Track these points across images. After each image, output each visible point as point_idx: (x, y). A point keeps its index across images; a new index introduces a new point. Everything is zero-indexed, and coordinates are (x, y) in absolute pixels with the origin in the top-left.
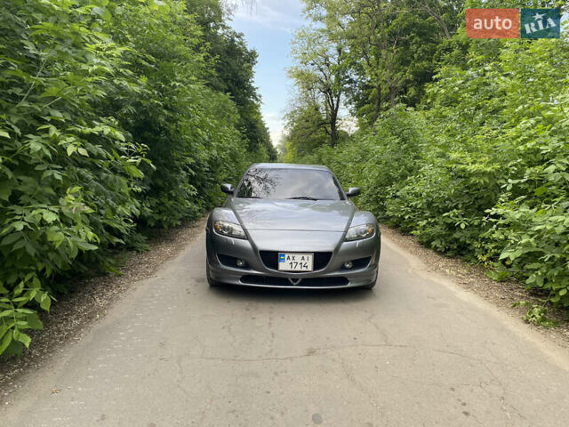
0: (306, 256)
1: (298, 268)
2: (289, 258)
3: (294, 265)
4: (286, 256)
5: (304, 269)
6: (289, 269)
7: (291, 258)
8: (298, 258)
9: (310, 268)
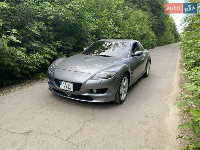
0: (70, 84)
1: (67, 89)
2: (63, 84)
3: (66, 87)
4: (63, 82)
5: (70, 90)
6: (64, 89)
7: (65, 84)
8: (67, 84)
9: (72, 90)
